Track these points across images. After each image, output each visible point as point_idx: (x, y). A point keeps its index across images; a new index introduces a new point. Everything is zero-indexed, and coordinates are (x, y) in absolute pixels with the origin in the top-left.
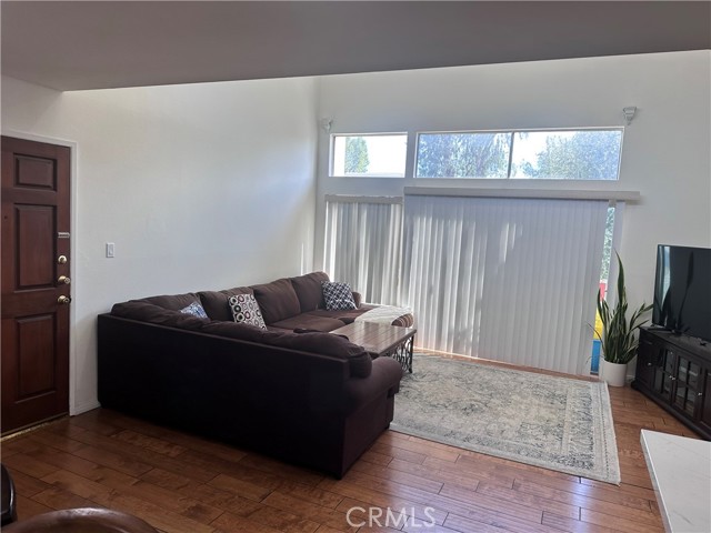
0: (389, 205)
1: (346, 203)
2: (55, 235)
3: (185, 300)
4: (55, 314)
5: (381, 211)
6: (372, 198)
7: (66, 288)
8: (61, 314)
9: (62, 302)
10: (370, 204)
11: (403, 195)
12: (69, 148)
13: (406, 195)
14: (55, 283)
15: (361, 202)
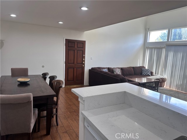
0: (162, 49)
1: (151, 49)
2: (83, 55)
3: (104, 68)
4: (82, 68)
5: (160, 50)
6: (158, 47)
7: (84, 64)
8: (83, 68)
9: (83, 66)
10: (157, 49)
11: (166, 46)
12: (85, 41)
13: (167, 46)
14: (82, 63)
15: (155, 48)
